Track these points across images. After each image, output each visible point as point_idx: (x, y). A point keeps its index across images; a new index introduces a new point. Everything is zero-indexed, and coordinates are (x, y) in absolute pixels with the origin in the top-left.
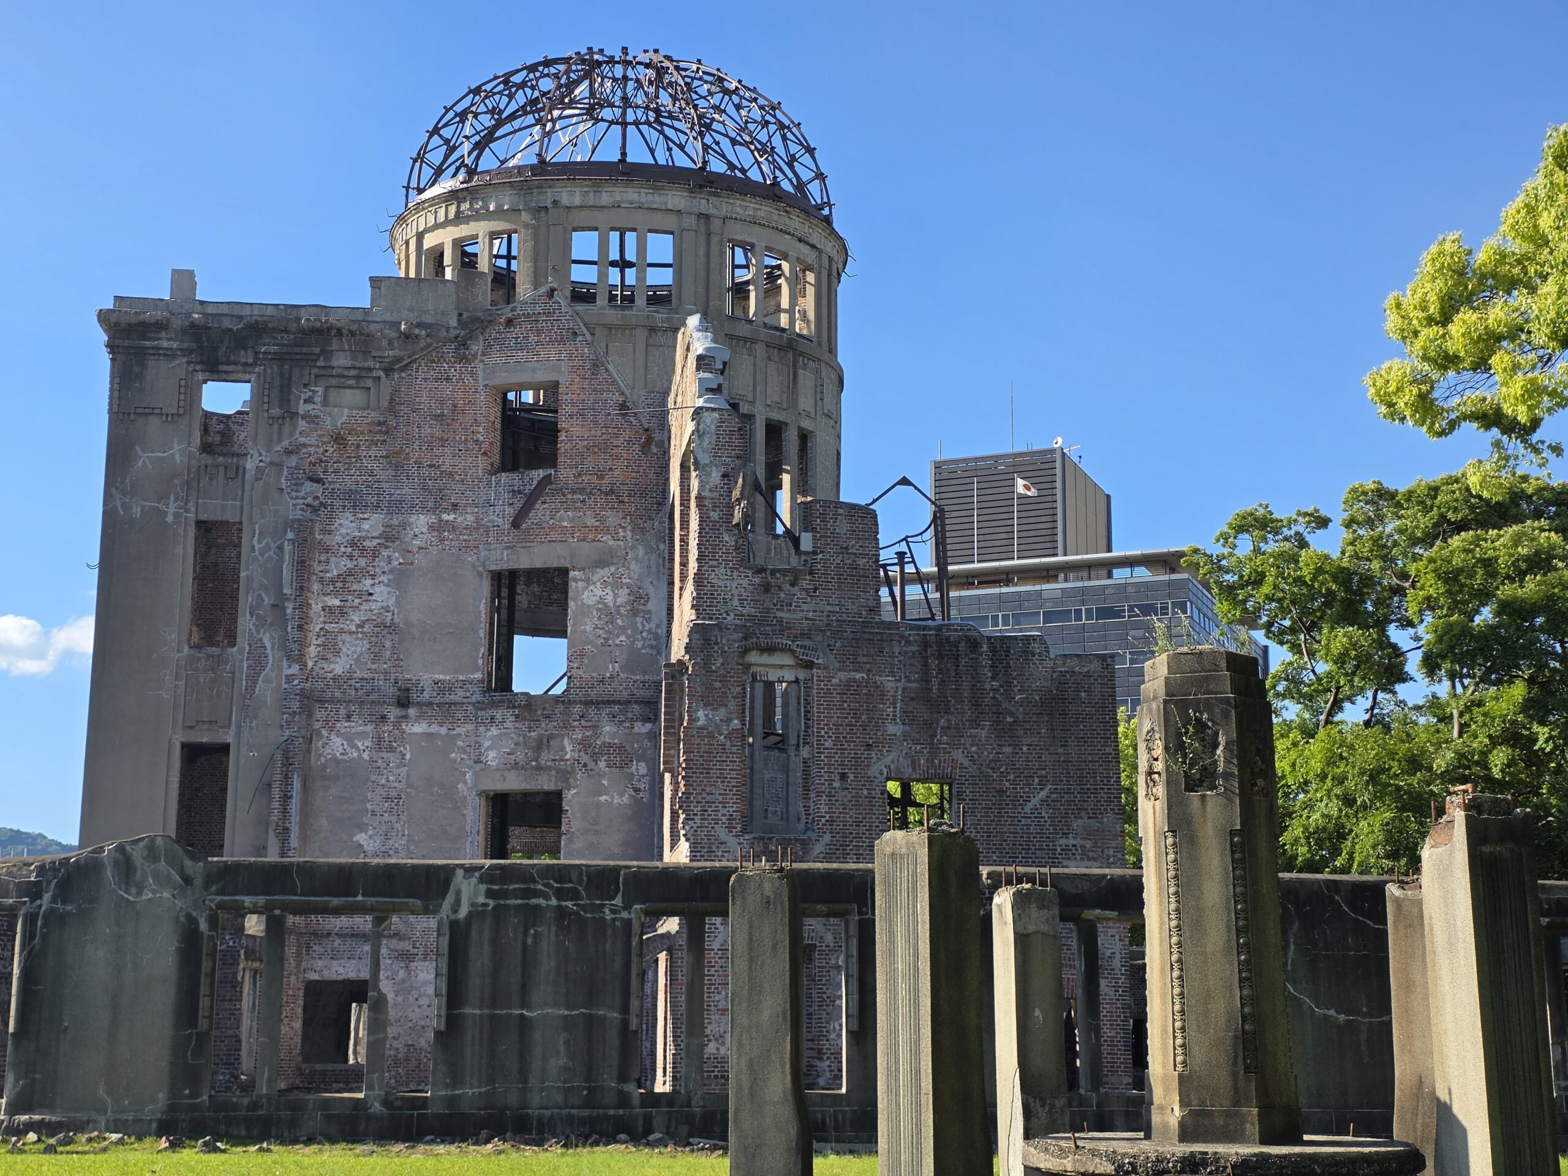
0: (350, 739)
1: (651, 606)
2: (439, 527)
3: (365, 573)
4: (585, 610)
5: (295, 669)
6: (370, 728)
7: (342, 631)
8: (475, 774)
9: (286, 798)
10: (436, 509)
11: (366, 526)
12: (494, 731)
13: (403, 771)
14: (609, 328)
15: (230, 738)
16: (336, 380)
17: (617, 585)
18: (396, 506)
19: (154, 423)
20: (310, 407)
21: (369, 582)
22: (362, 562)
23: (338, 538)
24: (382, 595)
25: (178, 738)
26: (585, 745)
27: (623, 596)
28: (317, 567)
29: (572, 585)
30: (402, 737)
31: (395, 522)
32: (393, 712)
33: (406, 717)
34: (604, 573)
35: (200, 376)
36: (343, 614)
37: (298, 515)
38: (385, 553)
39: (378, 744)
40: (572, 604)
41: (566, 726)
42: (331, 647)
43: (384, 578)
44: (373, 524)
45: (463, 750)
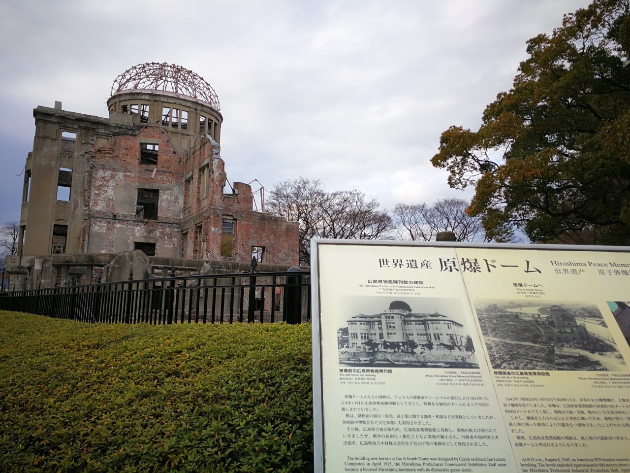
0: (101, 227)
1: (179, 201)
2: (125, 176)
3: (106, 186)
4: (163, 200)
5: (86, 208)
6: (106, 225)
7: (99, 200)
8: (133, 238)
9: (84, 240)
10: (125, 172)
11: (106, 174)
12: (138, 228)
13: (114, 236)
14: (172, 132)
15: (67, 223)
16: (99, 135)
17: (171, 195)
18: (114, 170)
19: (49, 140)
20: (92, 142)
21: (106, 188)
22: (105, 183)
23: (98, 176)
24: (110, 192)
25: (53, 223)
26: (162, 233)
27: (173, 198)
28: (93, 183)
29: (160, 194)
30: (114, 228)
31: (114, 173)
32: (112, 221)
33: (115, 223)
34: (167, 192)
35: (62, 130)
36: (99, 195)
37: (88, 169)
38: (111, 181)
39: (108, 229)
40: (160, 199)
41: (157, 228)
42: (96, 204)
43: (111, 187)
44: (108, 173)
45: (129, 232)
